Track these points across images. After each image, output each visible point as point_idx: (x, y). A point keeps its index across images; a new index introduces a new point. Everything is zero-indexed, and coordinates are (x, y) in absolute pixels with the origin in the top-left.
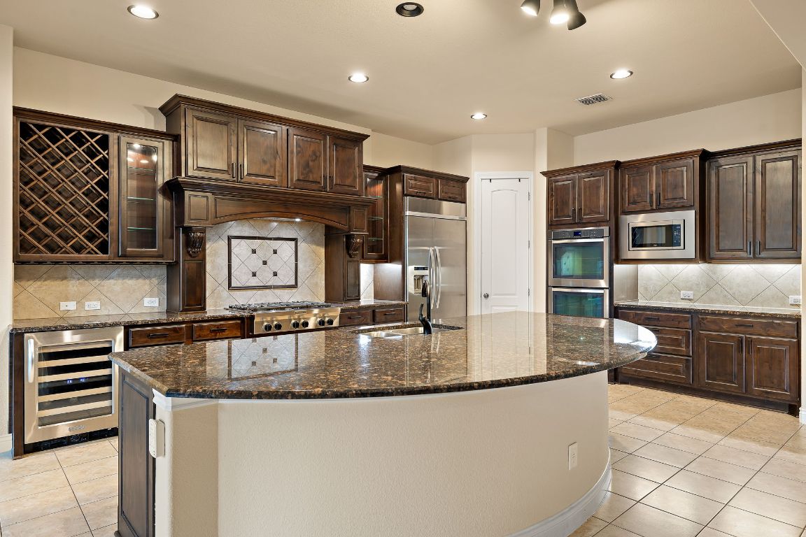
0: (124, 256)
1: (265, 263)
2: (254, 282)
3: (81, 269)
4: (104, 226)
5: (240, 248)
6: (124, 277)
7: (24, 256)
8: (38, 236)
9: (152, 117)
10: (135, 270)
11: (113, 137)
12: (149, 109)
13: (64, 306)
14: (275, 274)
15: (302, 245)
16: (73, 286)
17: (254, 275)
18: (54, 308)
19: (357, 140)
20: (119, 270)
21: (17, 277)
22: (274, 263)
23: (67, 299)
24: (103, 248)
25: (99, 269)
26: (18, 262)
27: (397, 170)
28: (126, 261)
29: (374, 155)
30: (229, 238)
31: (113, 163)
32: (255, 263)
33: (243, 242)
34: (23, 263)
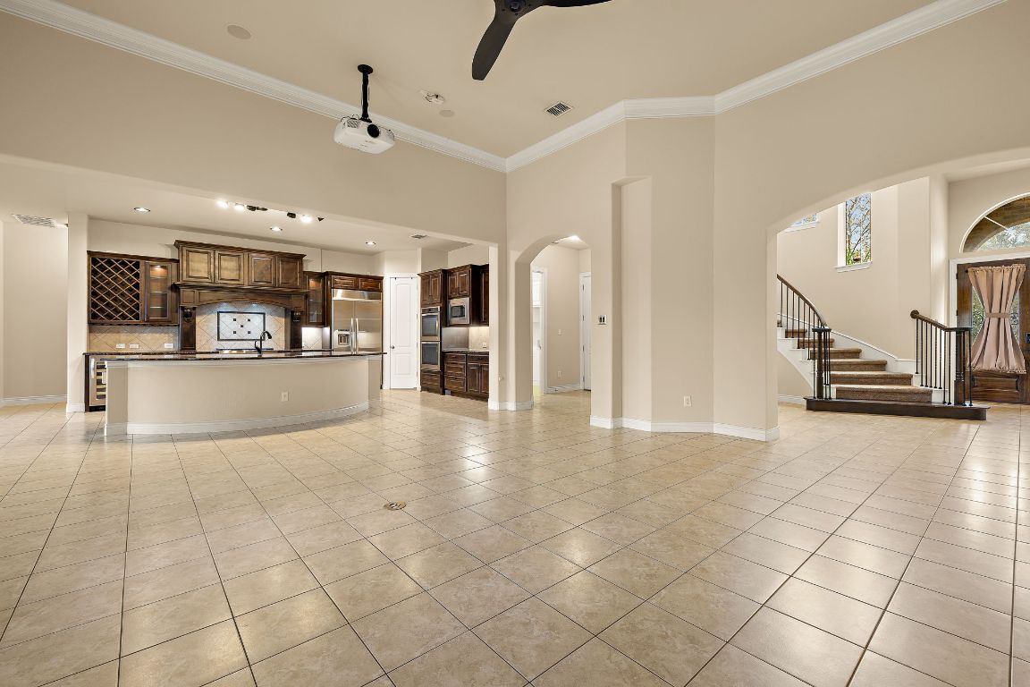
0: (148, 321)
1: (242, 326)
2: (234, 336)
3: (128, 328)
4: (137, 307)
5: (226, 319)
6: (153, 332)
7: (95, 321)
8: (101, 310)
9: (169, 250)
10: (158, 329)
11: (142, 262)
12: (169, 246)
13: (118, 346)
14: (249, 333)
15: (267, 317)
16: (123, 336)
17: (235, 333)
18: (113, 347)
19: (299, 258)
20: (149, 329)
21: (90, 331)
22: (248, 326)
23: (120, 342)
24: (137, 317)
25: (138, 328)
26: (90, 324)
27: (327, 273)
28: (152, 324)
29: (313, 265)
30: (219, 313)
31: (142, 275)
32: (236, 326)
33: (227, 315)
34: (93, 324)
